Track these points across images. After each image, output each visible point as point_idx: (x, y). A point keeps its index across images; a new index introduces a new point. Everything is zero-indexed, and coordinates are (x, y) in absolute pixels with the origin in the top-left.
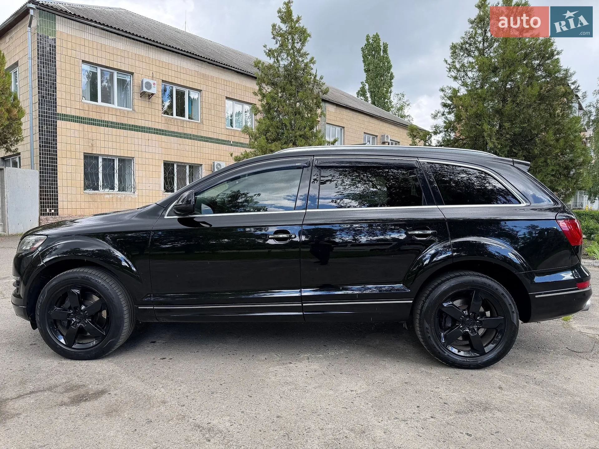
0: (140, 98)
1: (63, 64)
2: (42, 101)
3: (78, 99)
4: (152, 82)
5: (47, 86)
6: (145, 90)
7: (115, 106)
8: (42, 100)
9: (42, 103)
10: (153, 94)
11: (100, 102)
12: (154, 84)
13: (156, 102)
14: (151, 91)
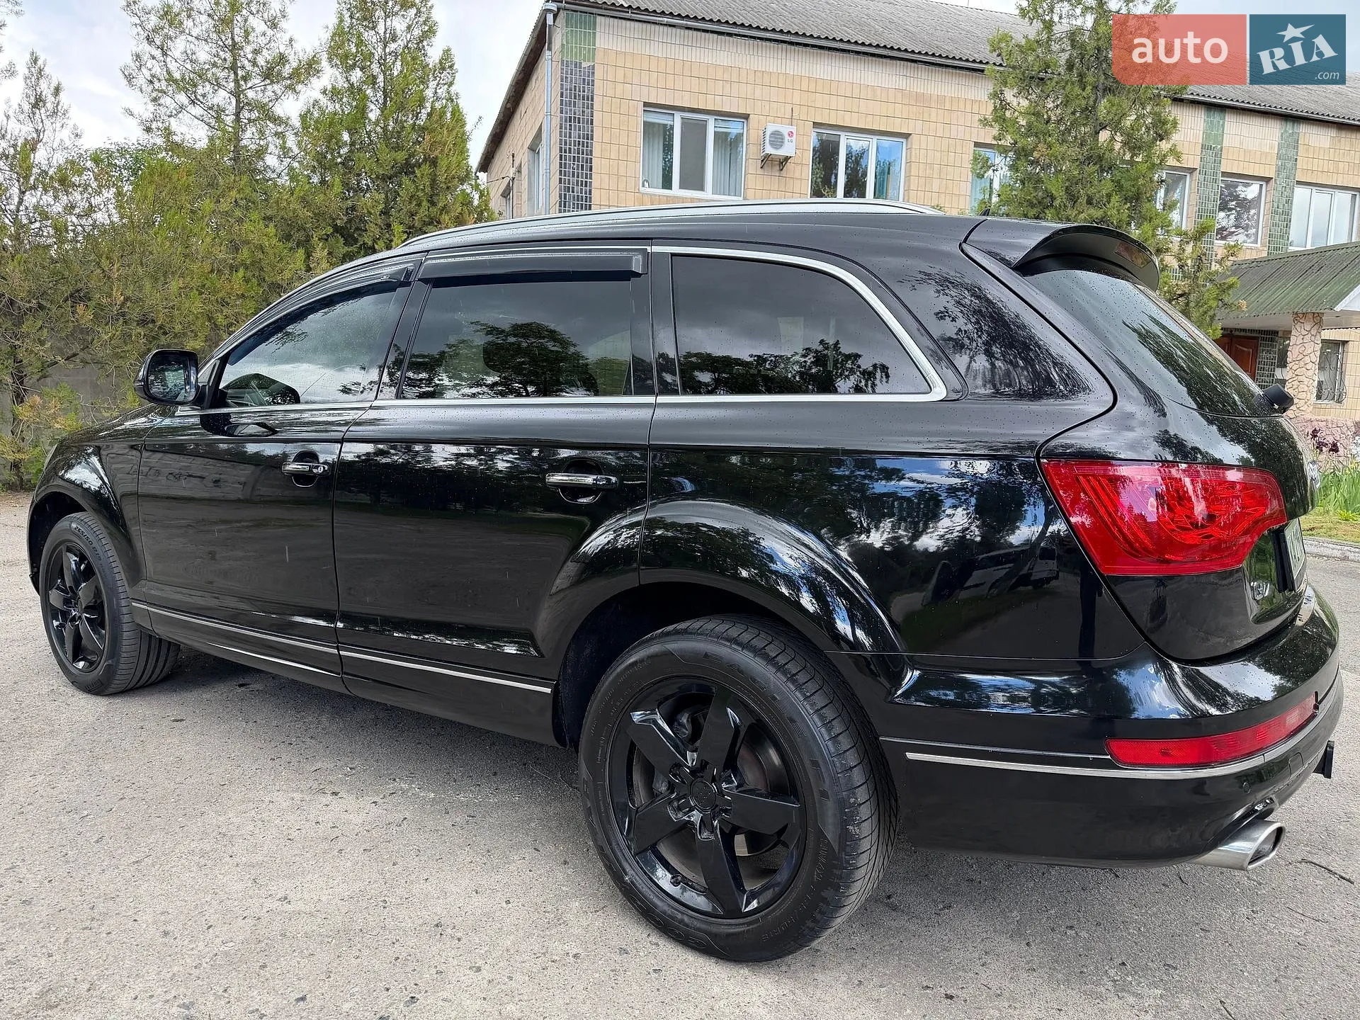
0: (760, 171)
1: (607, 116)
2: (565, 198)
3: (631, 187)
4: (785, 130)
5: (575, 166)
6: (769, 150)
7: (708, 194)
8: (565, 195)
9: (565, 204)
10: (787, 159)
11: (676, 190)
12: (791, 134)
13: (797, 175)
14: (782, 152)
